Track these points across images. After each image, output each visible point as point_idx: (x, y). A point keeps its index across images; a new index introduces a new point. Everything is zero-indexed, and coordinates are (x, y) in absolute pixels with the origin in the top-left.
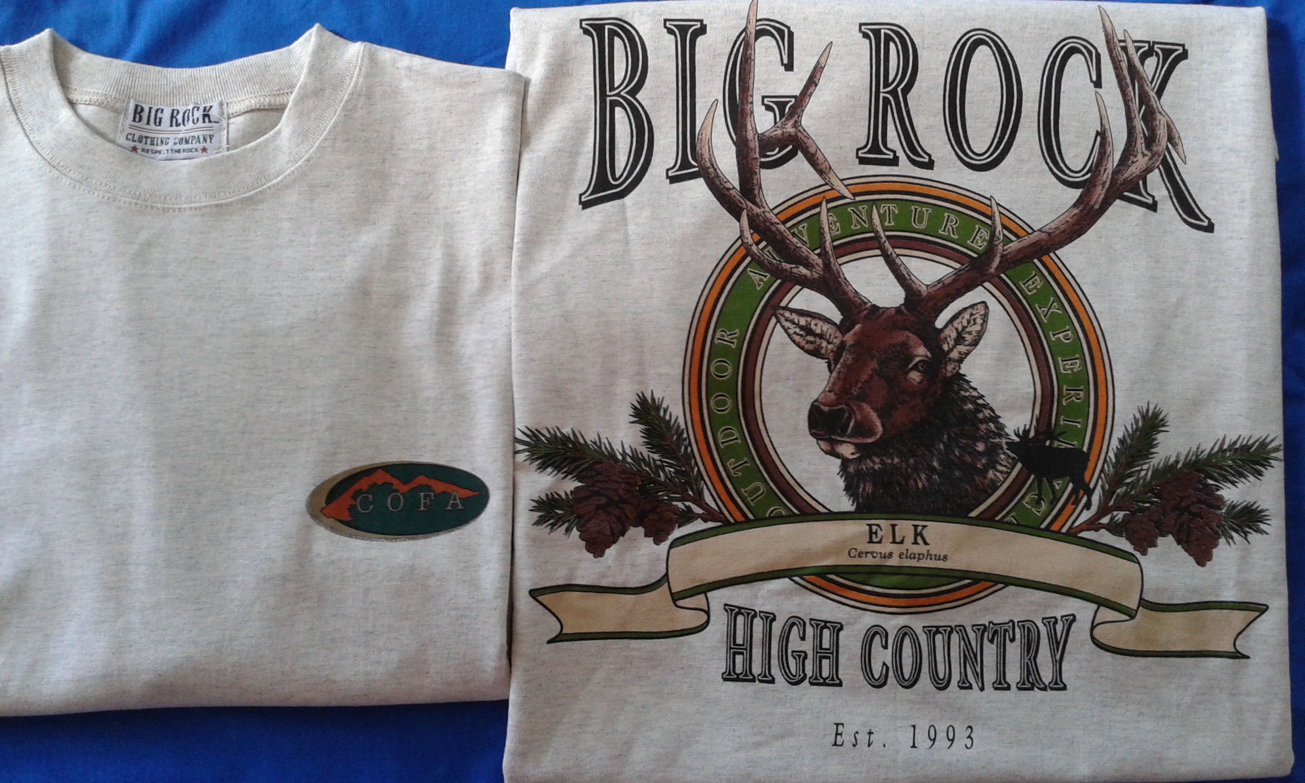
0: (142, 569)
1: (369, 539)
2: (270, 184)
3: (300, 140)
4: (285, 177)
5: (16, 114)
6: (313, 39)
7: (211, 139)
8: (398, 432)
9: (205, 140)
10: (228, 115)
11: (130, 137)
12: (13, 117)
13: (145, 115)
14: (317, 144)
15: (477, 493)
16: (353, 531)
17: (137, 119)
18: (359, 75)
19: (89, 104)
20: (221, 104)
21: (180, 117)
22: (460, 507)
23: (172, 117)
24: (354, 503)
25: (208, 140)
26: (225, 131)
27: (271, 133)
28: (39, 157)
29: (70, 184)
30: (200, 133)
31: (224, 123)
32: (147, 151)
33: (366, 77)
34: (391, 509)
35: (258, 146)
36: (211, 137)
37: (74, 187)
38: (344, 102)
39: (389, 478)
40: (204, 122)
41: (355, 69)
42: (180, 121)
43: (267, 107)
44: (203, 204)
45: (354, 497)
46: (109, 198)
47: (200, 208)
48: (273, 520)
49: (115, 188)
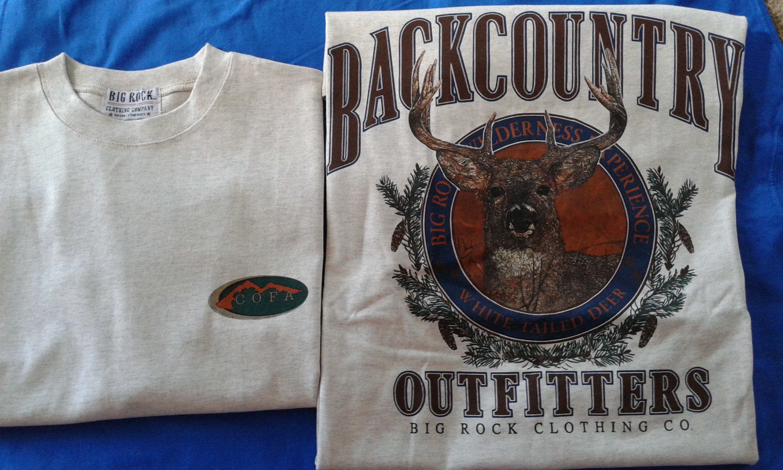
0: (120, 340)
1: (243, 319)
2: (184, 131)
3: (200, 107)
4: (193, 127)
5: (47, 99)
6: (205, 52)
7: (152, 108)
8: (257, 260)
9: (149, 109)
10: (161, 95)
11: (108, 108)
12: (45, 101)
13: (116, 96)
14: (209, 109)
15: (301, 291)
16: (234, 314)
17: (112, 99)
18: (231, 69)
19: (86, 92)
20: (157, 89)
21: (135, 97)
22: (292, 299)
23: (131, 97)
24: (234, 299)
25: (151, 109)
26: (160, 104)
27: (185, 103)
28: (60, 121)
29: (77, 135)
30: (146, 105)
31: (159, 99)
32: (118, 116)
33: (235, 70)
34: (254, 302)
35: (177, 111)
36: (152, 107)
37: (79, 136)
38: (223, 85)
39: (252, 285)
40: (148, 99)
41: (229, 66)
42: (135, 99)
43: (182, 90)
44: (149, 143)
45: (234, 296)
46: (98, 141)
47: (147, 145)
48: (190, 310)
49: (101, 136)
